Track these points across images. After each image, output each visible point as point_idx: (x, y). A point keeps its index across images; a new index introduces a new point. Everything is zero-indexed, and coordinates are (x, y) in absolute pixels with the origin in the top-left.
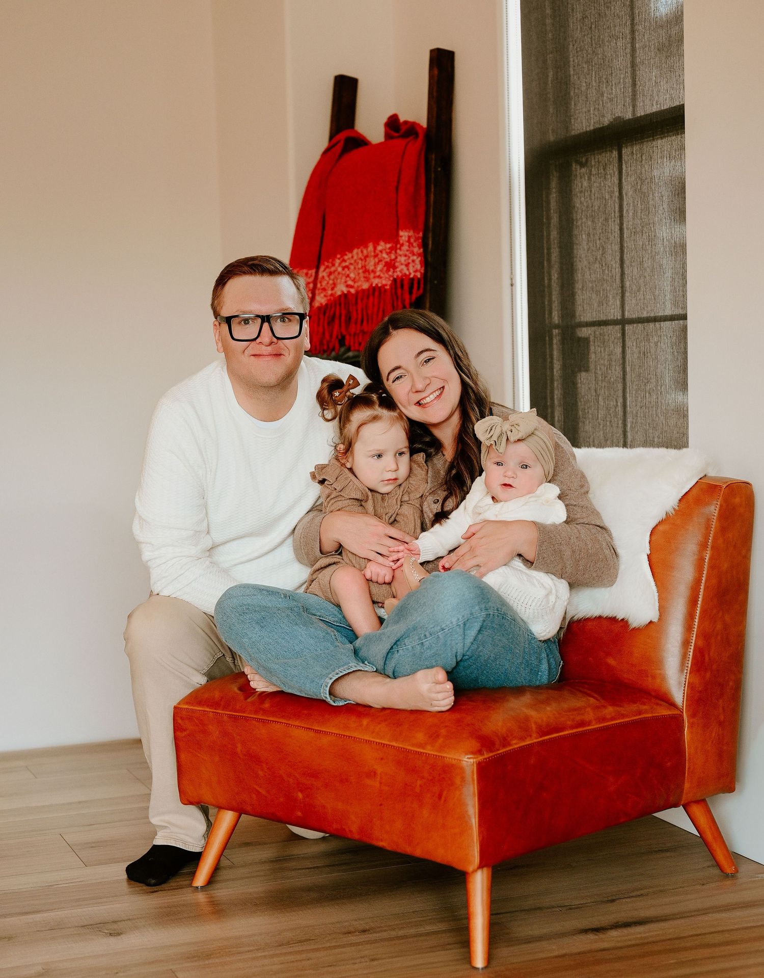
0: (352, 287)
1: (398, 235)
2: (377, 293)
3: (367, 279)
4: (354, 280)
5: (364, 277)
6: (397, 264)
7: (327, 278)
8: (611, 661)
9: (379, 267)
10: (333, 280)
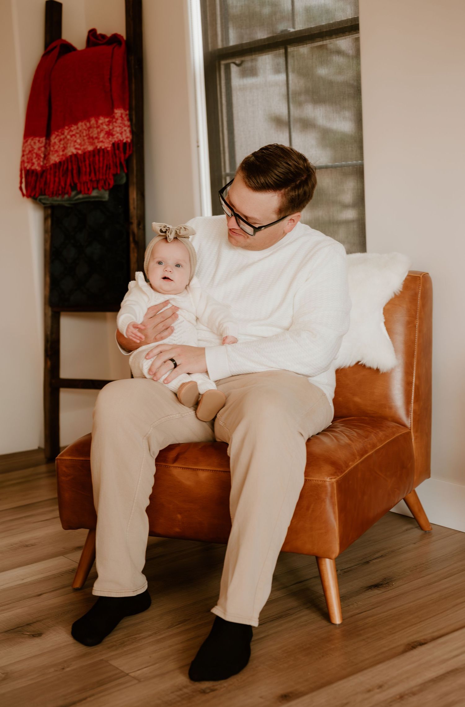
0: (79, 149)
1: (113, 112)
2: (101, 154)
3: (92, 144)
4: (80, 144)
5: (89, 142)
6: (114, 133)
7: (58, 143)
8: (357, 399)
9: (102, 135)
10: (63, 144)
